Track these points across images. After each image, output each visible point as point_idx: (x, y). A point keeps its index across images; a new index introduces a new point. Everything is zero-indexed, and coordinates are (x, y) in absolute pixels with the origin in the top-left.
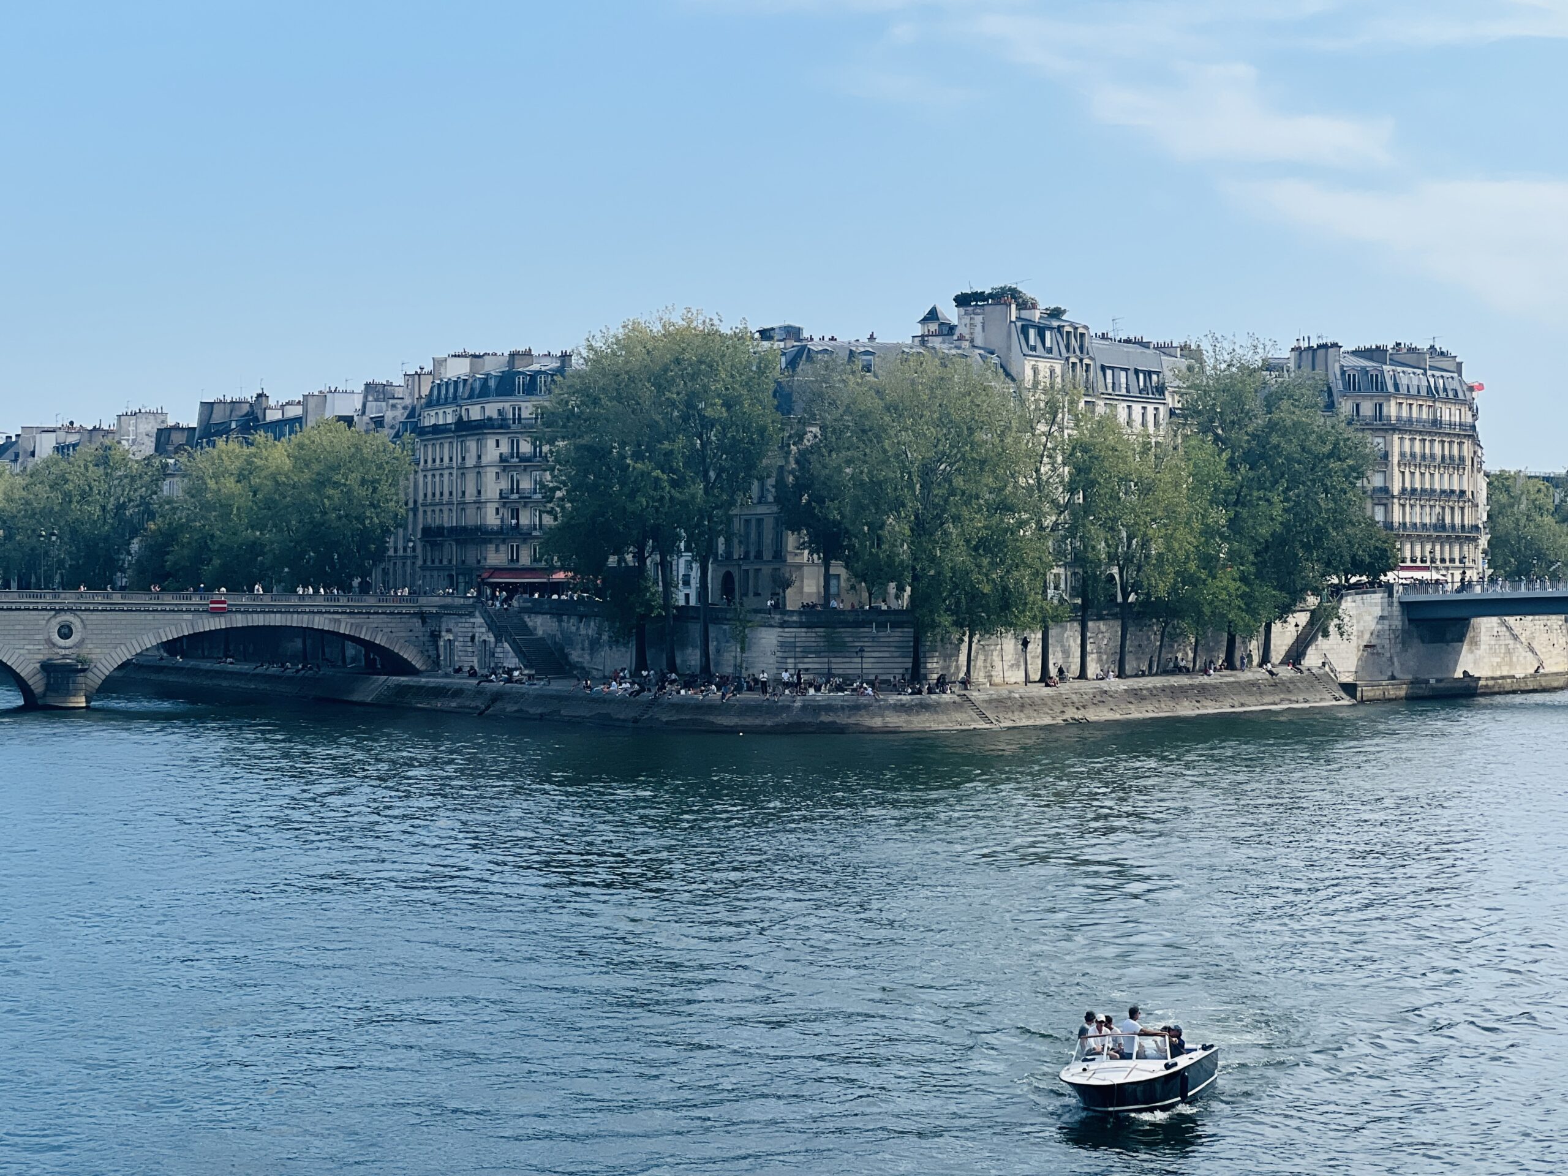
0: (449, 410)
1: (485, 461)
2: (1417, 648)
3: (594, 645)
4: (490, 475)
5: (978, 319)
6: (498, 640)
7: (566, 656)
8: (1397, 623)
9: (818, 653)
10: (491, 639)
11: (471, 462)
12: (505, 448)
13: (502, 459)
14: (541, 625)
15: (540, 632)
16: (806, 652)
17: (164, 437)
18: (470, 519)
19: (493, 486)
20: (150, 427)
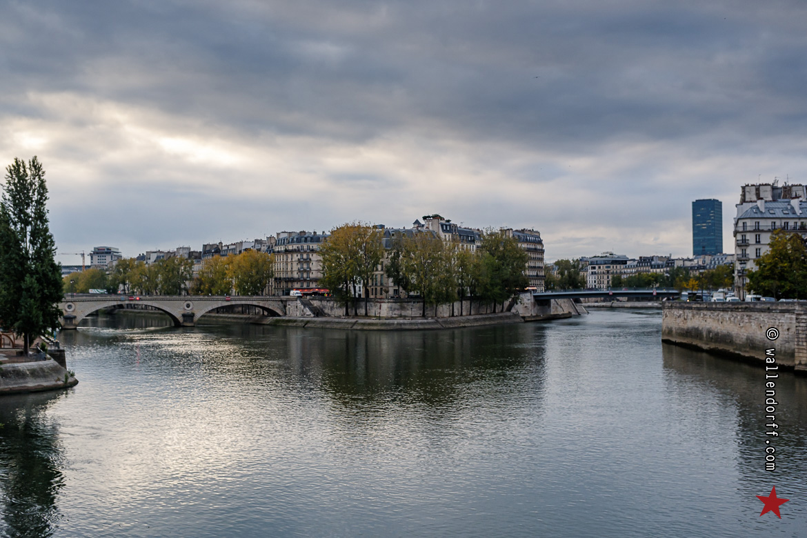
0: (282, 247)
1: (293, 260)
2: (537, 307)
3: (332, 308)
4: (295, 264)
5: (430, 223)
6: (304, 307)
7: (323, 311)
8: (533, 301)
9: (398, 310)
10: (302, 307)
11: (289, 260)
12: (299, 257)
13: (299, 260)
14: (316, 303)
15: (315, 305)
16: (395, 309)
17: (191, 254)
18: (289, 275)
19: (296, 267)
20: (187, 251)
